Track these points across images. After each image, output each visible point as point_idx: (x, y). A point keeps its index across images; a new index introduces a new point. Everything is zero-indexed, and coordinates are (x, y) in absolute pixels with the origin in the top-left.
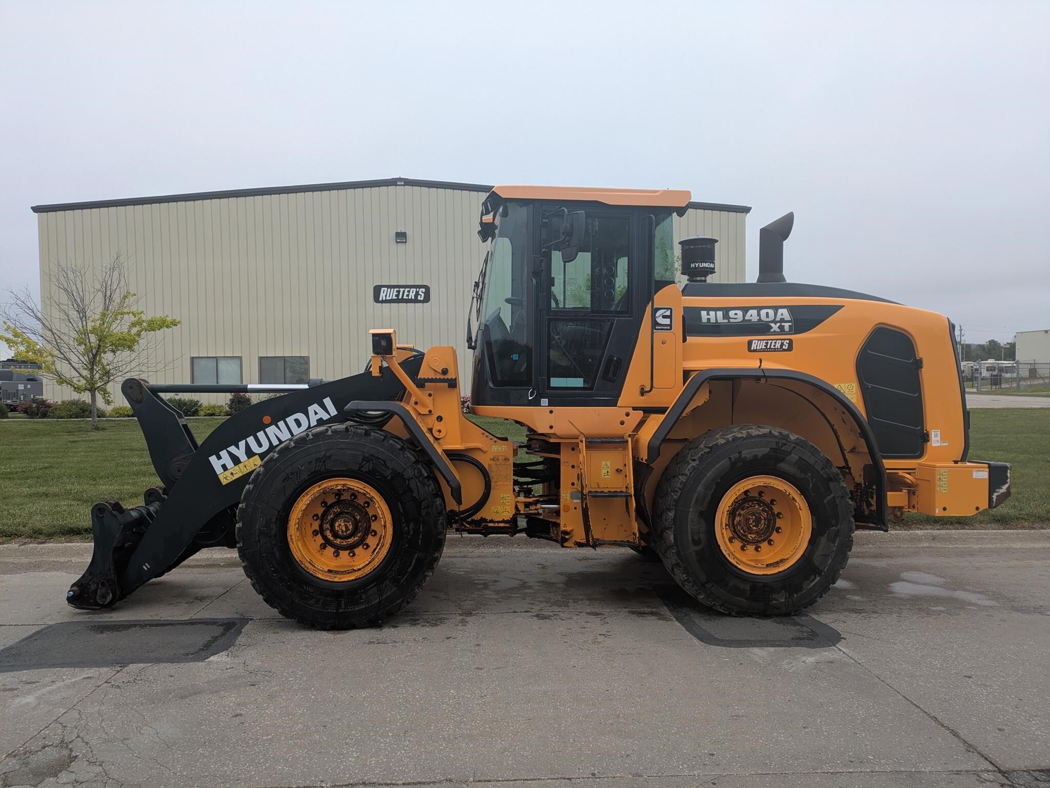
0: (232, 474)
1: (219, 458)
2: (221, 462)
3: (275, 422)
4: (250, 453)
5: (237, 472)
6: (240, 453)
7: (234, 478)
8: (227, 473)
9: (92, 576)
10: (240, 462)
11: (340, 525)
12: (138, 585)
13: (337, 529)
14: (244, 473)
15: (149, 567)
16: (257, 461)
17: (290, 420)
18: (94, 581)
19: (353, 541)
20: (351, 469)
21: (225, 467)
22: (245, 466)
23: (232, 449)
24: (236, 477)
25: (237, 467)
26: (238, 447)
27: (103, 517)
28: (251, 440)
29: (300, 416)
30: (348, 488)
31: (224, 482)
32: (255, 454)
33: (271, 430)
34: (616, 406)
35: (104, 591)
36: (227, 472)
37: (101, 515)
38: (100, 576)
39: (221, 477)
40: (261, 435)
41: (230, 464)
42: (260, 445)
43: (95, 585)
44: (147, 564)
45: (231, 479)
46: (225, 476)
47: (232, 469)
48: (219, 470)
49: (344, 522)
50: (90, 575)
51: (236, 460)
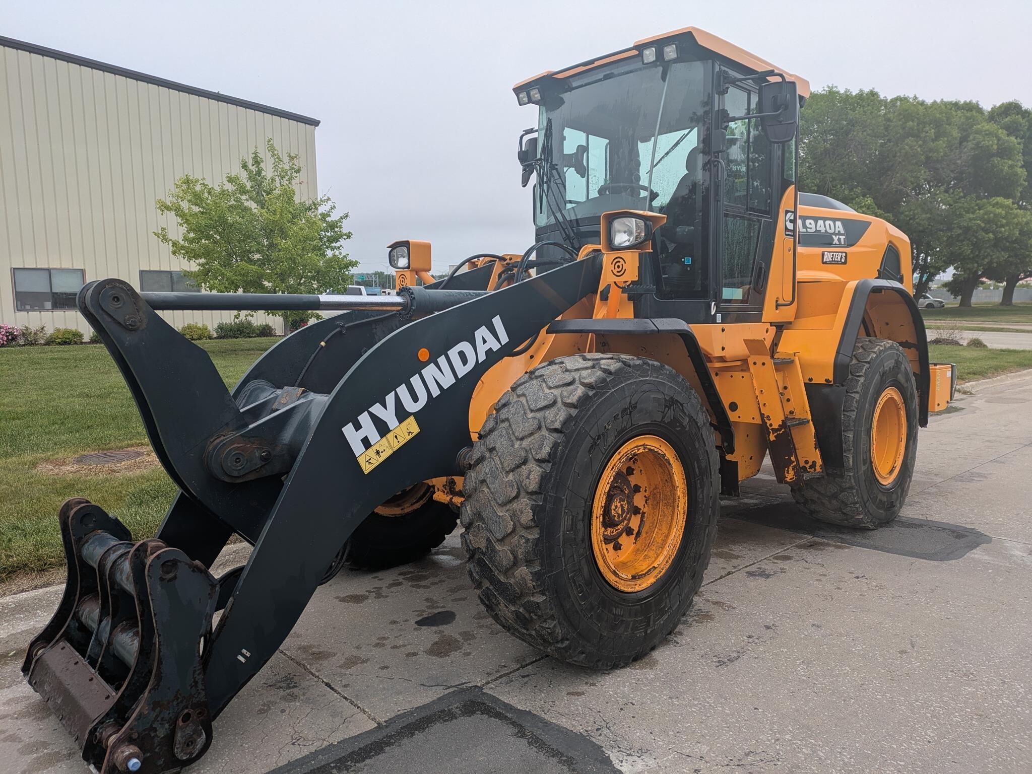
0: (378, 452)
1: (358, 427)
2: (361, 434)
3: (433, 360)
4: (402, 414)
5: (387, 447)
6: (388, 415)
7: (381, 459)
8: (371, 452)
9: (158, 710)
10: (389, 431)
11: (616, 507)
12: (229, 696)
13: (613, 514)
14: (395, 449)
15: (248, 654)
16: (411, 427)
17: (453, 353)
18: (162, 719)
19: (622, 527)
20: (655, 421)
21: (366, 443)
22: (396, 437)
23: (377, 409)
24: (384, 456)
25: (384, 439)
26: (384, 406)
27: (175, 578)
28: (402, 390)
29: (465, 346)
30: (650, 450)
31: (367, 469)
32: (409, 414)
33: (429, 371)
34: (760, 321)
35: (189, 731)
36: (370, 450)
37: (171, 575)
38: (175, 703)
39: (362, 461)
40: (415, 380)
41: (374, 436)
42: (415, 399)
43: (167, 726)
44: (244, 651)
45: (377, 461)
46: (368, 458)
47: (378, 444)
48: (357, 448)
49: (620, 502)
50: (154, 709)
51: (383, 429)
